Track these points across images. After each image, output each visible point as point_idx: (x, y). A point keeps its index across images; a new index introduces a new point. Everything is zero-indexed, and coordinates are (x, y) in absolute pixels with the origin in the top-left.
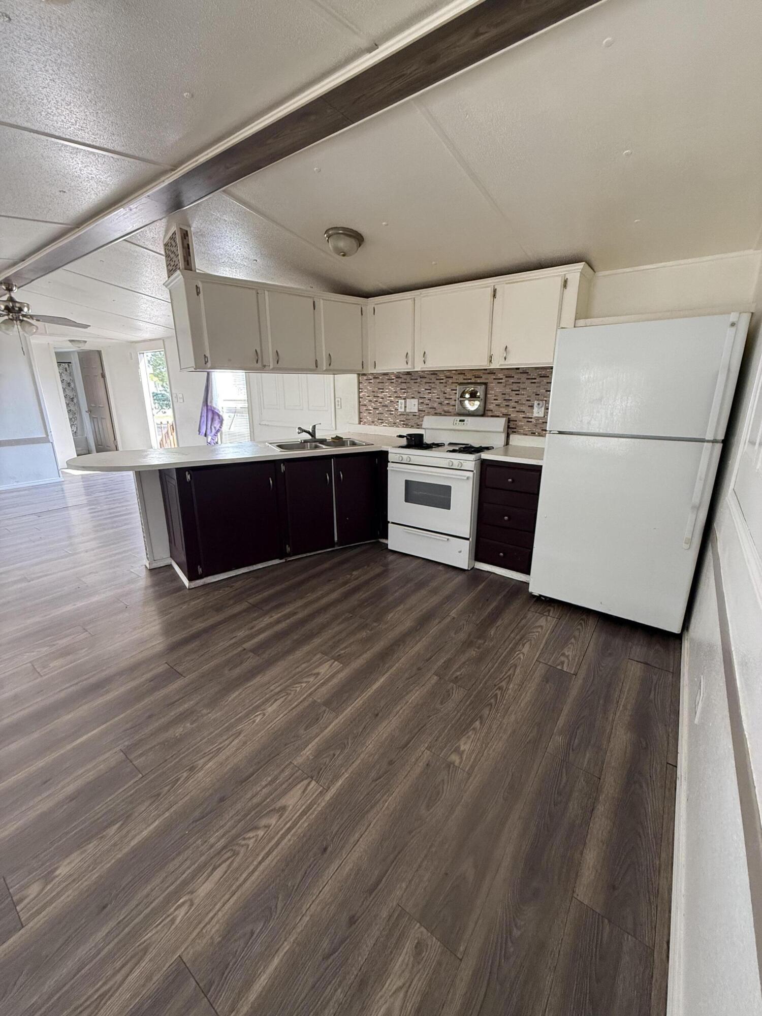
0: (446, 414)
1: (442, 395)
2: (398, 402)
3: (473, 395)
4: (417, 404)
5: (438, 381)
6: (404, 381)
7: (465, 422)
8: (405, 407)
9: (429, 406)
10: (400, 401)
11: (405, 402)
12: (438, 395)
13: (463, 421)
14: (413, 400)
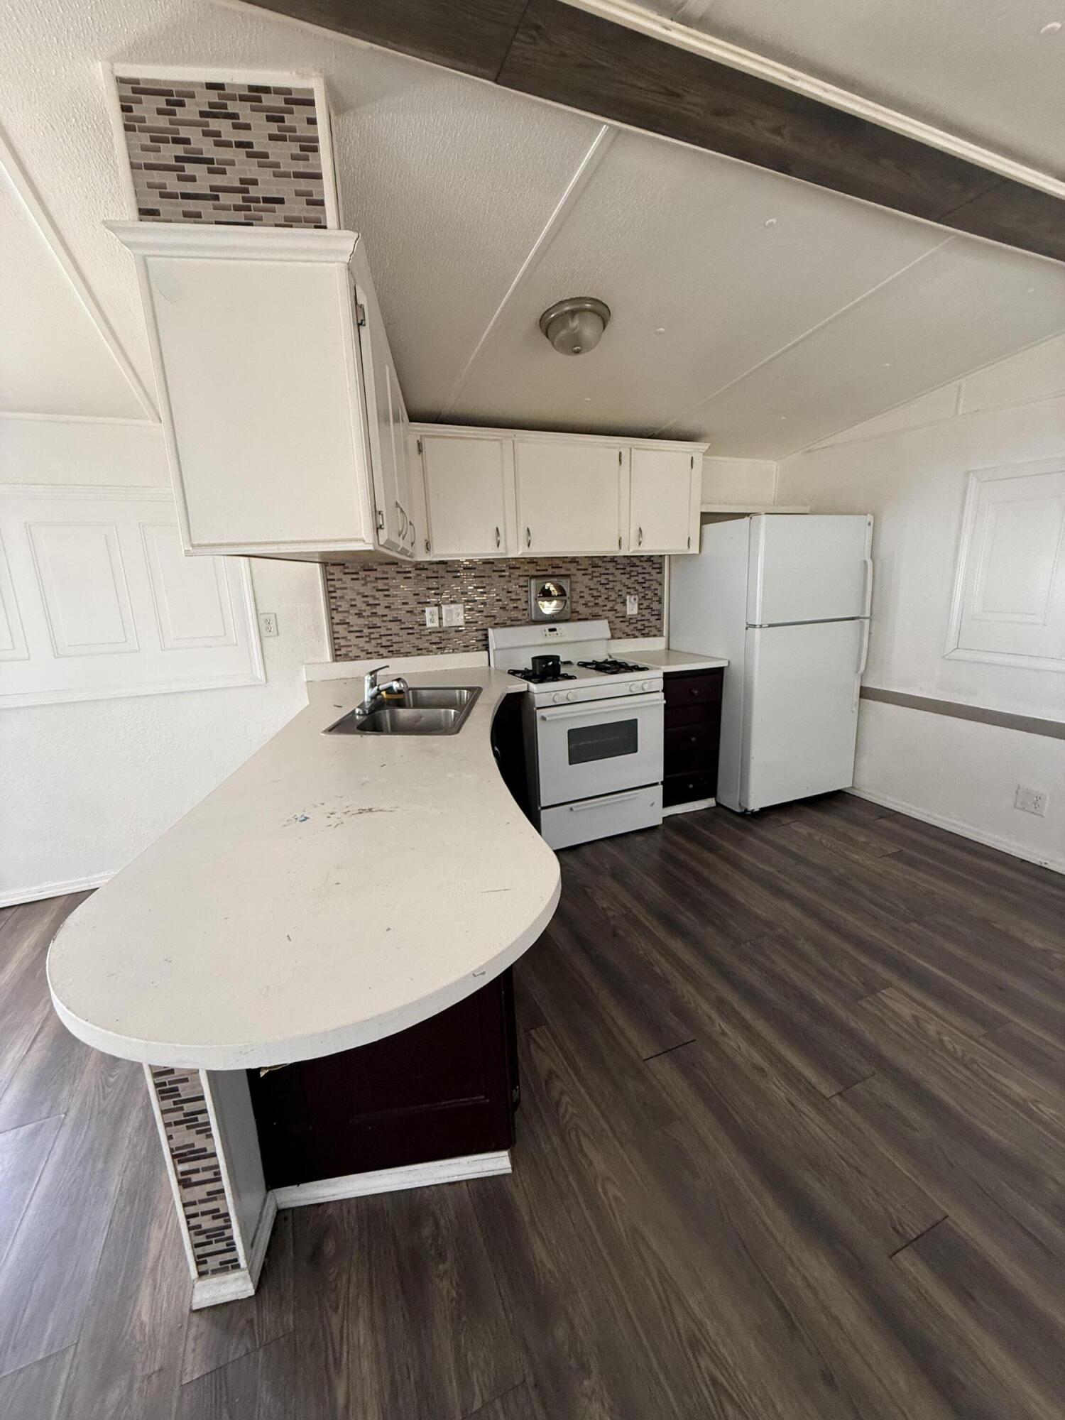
0: (514, 623)
1: (503, 595)
2: (424, 611)
3: (546, 594)
4: (461, 611)
5: (497, 574)
6: (435, 575)
7: (557, 632)
8: (440, 619)
9: (485, 614)
10: (428, 610)
11: (440, 611)
12: (497, 595)
13: (554, 630)
14: (453, 606)
